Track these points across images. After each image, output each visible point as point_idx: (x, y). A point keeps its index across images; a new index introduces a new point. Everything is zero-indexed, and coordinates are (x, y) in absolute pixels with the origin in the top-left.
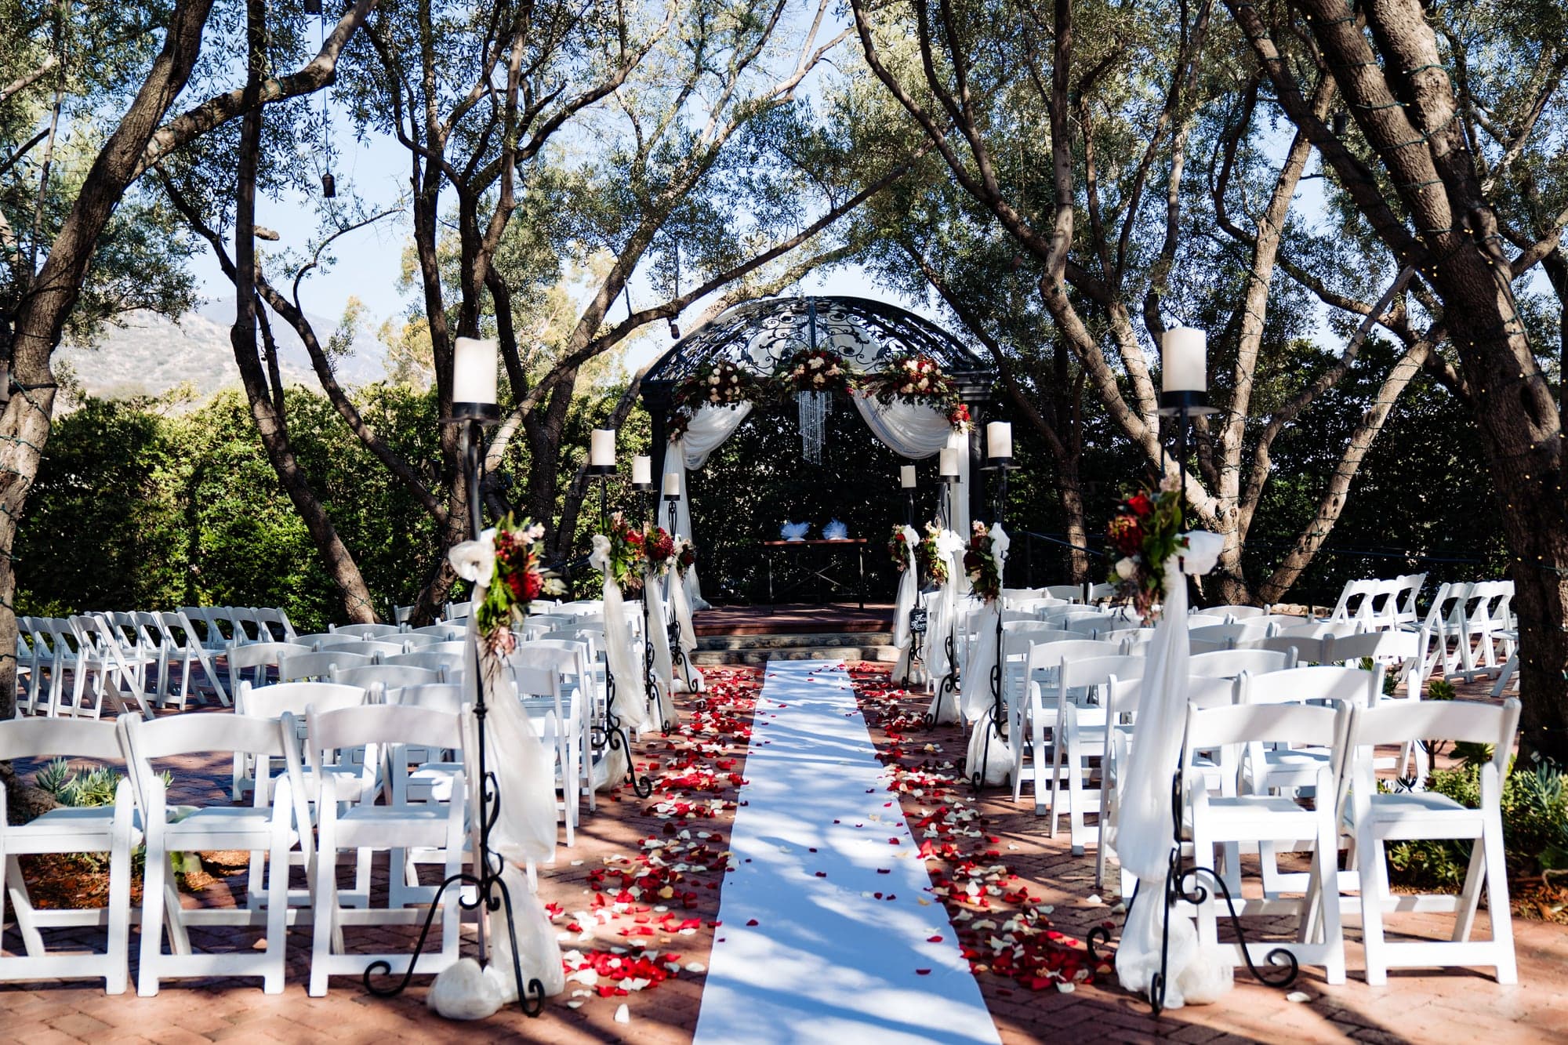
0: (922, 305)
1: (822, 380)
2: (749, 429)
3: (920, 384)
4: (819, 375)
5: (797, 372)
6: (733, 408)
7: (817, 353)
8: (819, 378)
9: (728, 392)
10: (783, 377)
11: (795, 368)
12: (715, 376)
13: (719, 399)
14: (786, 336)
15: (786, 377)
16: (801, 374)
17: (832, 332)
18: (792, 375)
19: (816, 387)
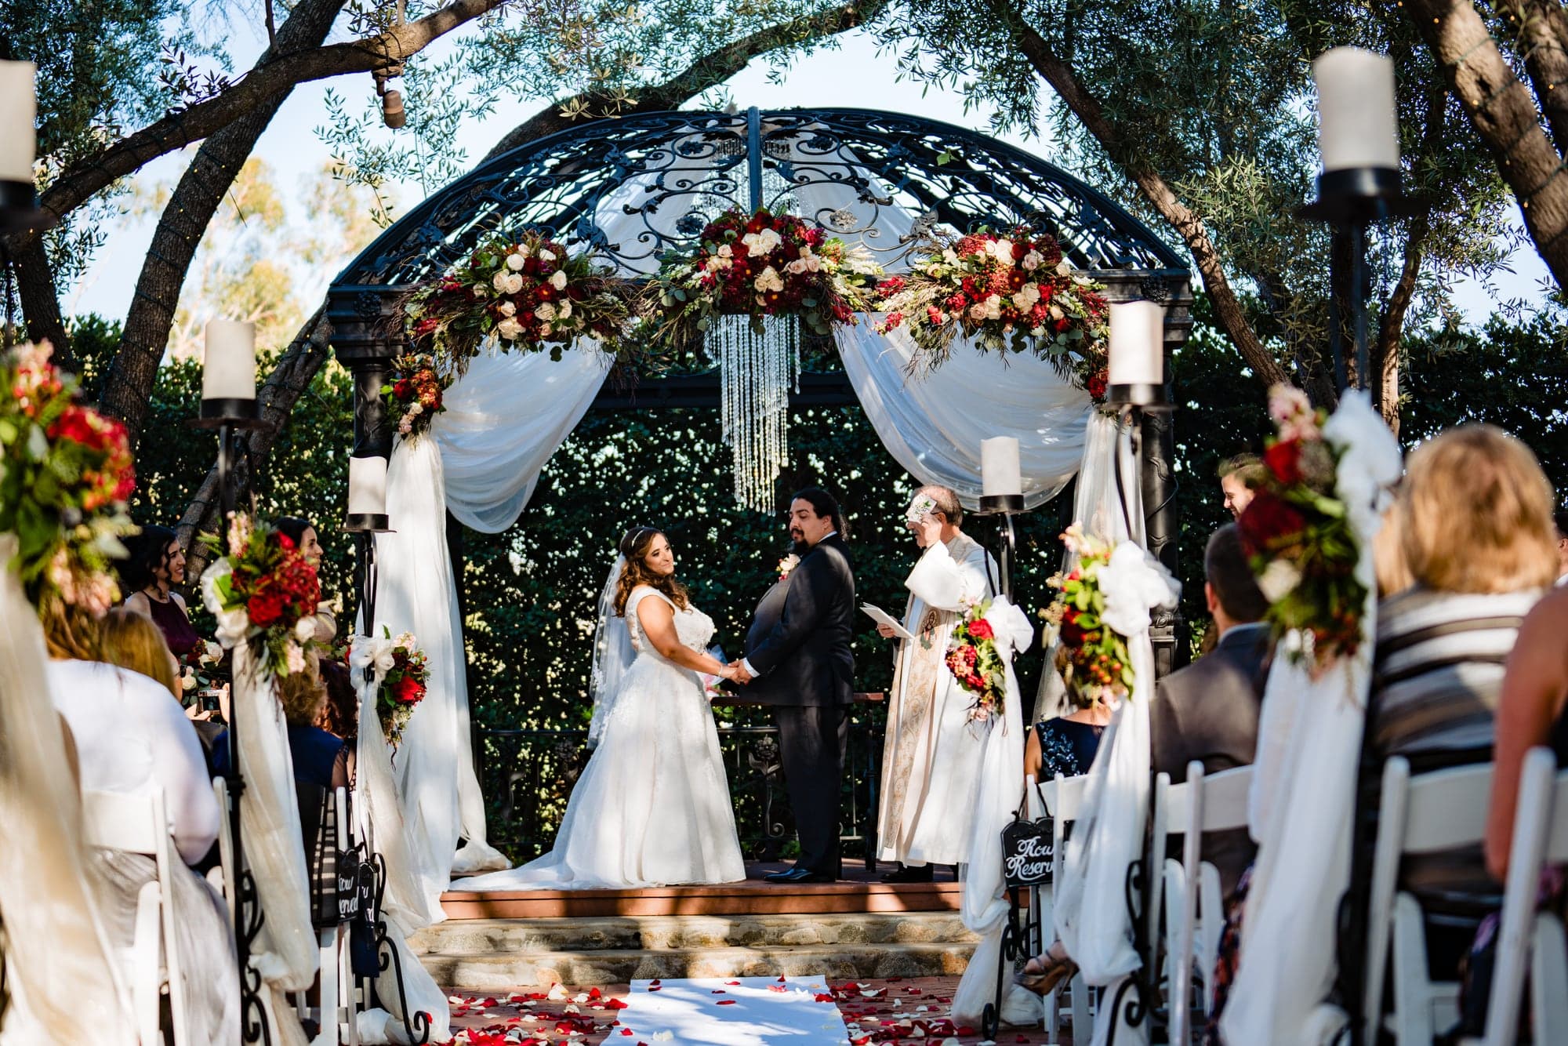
0: (1017, 128)
1: (777, 286)
2: (609, 461)
3: (1018, 298)
4: (769, 272)
5: (714, 263)
6: (556, 355)
7: (762, 220)
8: (769, 280)
9: (545, 312)
10: (679, 276)
11: (709, 256)
12: (512, 272)
13: (519, 329)
14: (688, 185)
15: (688, 276)
16: (725, 270)
17: (802, 178)
18: (703, 273)
19: (761, 302)
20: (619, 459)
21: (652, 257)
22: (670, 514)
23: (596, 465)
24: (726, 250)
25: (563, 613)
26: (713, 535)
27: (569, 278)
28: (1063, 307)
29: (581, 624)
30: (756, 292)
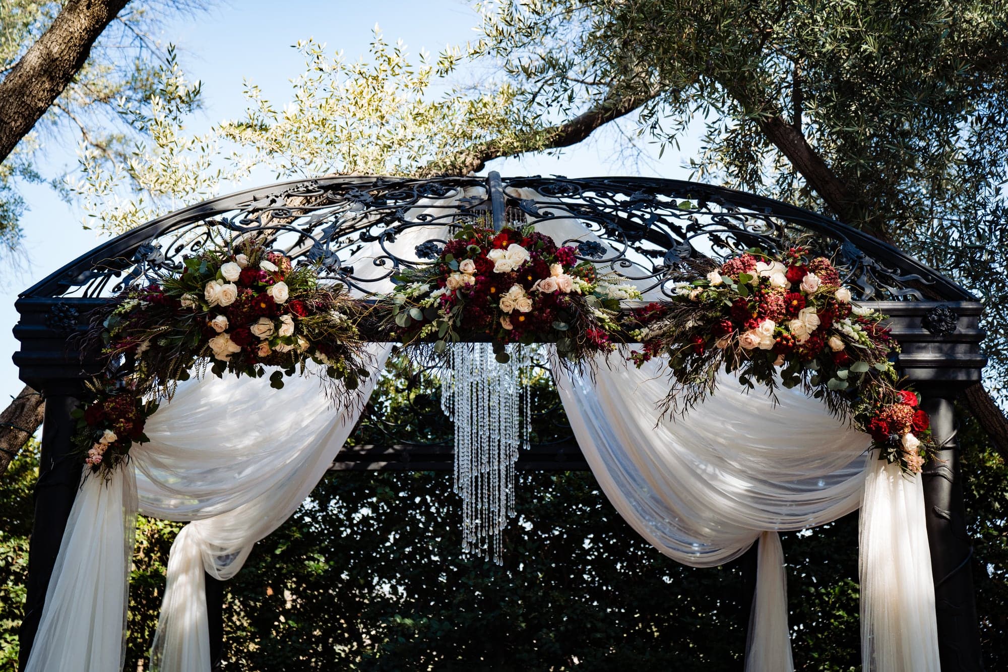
1: (525, 305)
3: (795, 325)
4: (516, 290)
5: (455, 279)
7: (510, 235)
8: (516, 299)
9: (262, 329)
10: (416, 294)
11: (450, 272)
12: (227, 282)
13: (234, 348)
14: (429, 218)
15: (426, 295)
16: (467, 286)
17: (546, 214)
18: (442, 290)
19: (507, 326)
20: (372, 518)
21: (388, 279)
22: (410, 561)
23: (355, 522)
24: (469, 266)
25: (322, 640)
26: (443, 579)
27: (291, 290)
28: (845, 337)
29: (338, 648)
30: (501, 313)
